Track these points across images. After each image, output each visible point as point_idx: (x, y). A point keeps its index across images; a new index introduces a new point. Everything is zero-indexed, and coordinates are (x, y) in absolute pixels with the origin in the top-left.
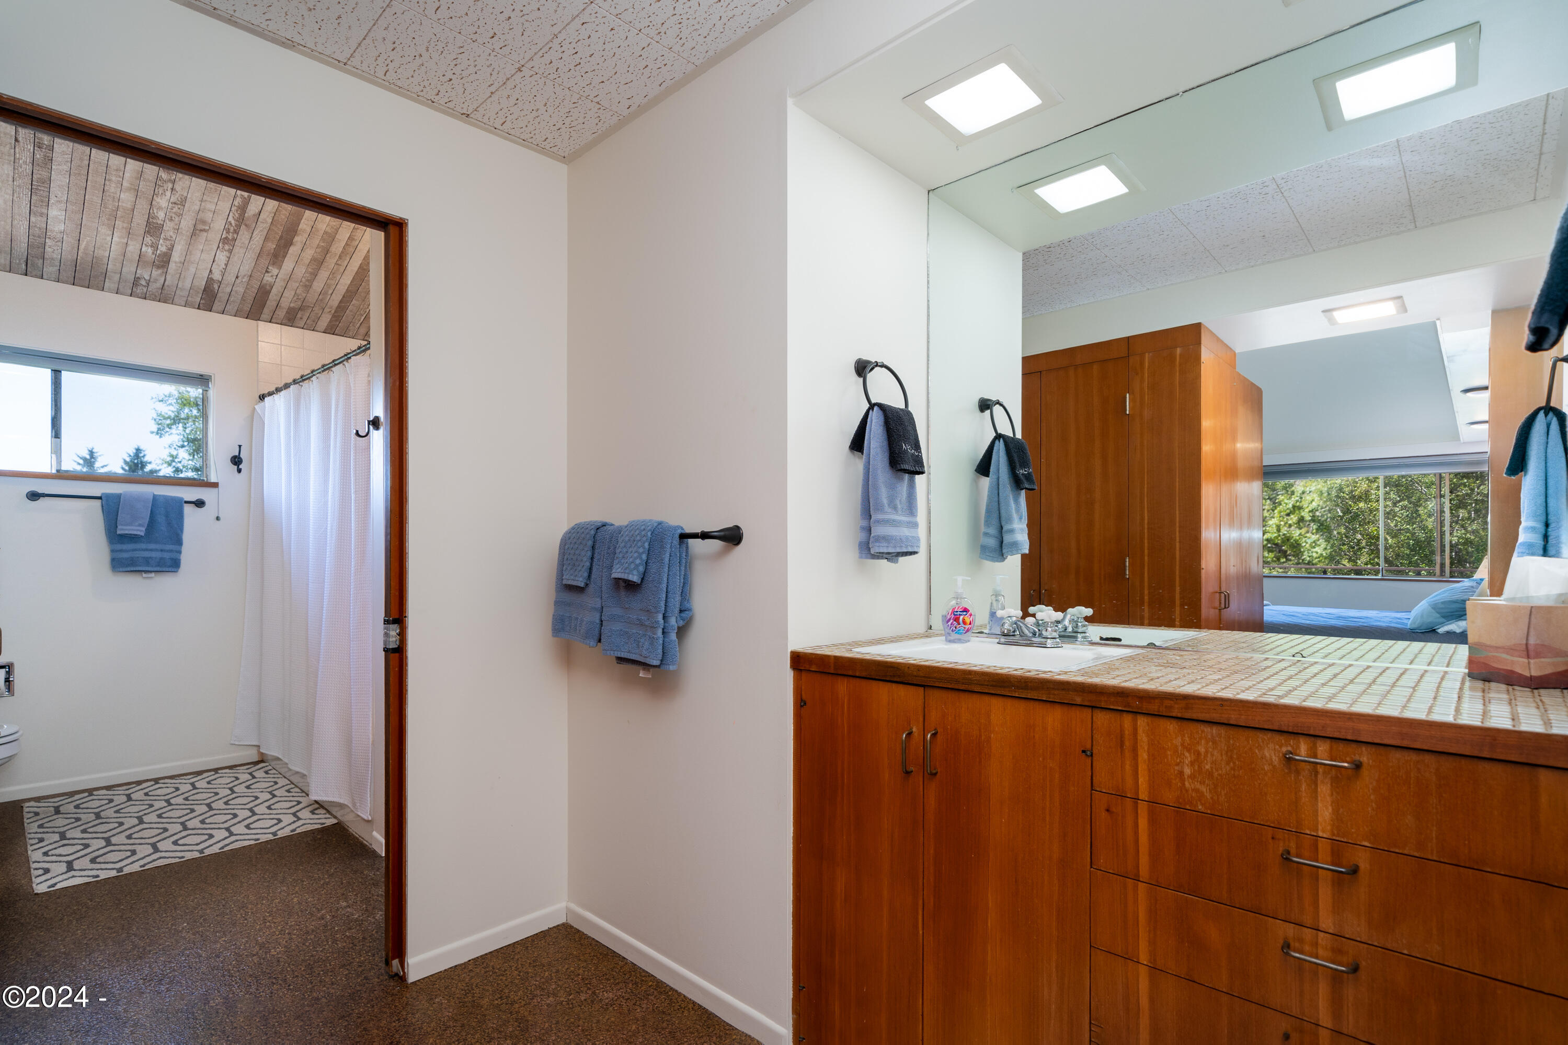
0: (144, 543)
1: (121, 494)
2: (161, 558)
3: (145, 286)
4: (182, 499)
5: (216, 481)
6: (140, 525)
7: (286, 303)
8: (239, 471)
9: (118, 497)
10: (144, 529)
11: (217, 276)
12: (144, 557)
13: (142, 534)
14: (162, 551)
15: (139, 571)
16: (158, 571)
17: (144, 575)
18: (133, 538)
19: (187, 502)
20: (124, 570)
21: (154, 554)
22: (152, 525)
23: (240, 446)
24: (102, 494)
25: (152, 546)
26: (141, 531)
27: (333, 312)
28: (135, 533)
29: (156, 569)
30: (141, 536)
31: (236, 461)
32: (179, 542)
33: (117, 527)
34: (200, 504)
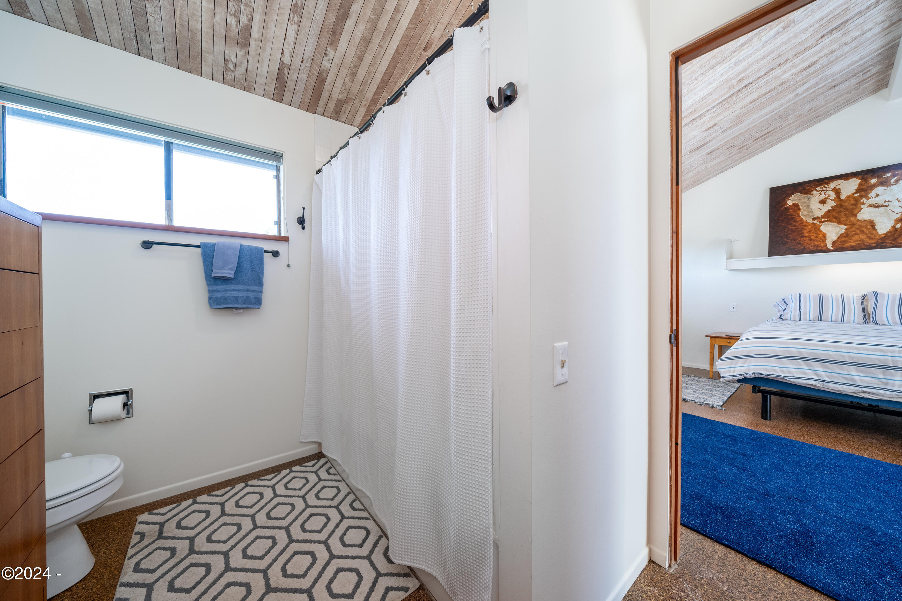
0: (233, 284)
1: (215, 243)
2: (247, 297)
3: (233, 71)
4: (263, 249)
5: (286, 235)
6: (230, 269)
7: (336, 95)
8: (303, 228)
9: (213, 245)
10: (233, 272)
11: (287, 60)
12: (234, 297)
13: (232, 276)
14: (247, 291)
15: (230, 308)
16: (245, 308)
17: (235, 311)
18: (225, 280)
19: (266, 252)
20: (218, 307)
21: (241, 294)
22: (239, 269)
23: (304, 208)
24: (201, 243)
25: (240, 287)
26: (230, 274)
27: (367, 105)
28: (226, 275)
29: (243, 306)
30: (232, 279)
31: (301, 221)
32: (260, 283)
33: (212, 271)
34: (275, 254)
